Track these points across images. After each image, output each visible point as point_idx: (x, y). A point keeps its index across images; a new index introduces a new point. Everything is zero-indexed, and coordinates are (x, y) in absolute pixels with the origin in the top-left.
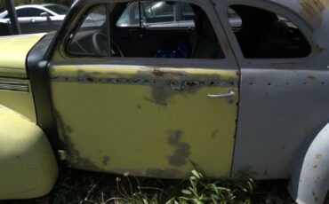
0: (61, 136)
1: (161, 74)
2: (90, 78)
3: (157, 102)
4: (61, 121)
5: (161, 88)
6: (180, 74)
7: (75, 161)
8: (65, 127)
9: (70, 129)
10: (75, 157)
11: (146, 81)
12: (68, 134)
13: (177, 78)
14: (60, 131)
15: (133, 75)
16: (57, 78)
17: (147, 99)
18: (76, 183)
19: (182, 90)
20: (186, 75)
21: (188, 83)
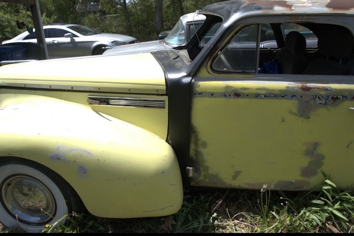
0: (192, 152)
1: (309, 89)
2: (237, 94)
3: (301, 116)
4: (196, 136)
5: (306, 101)
6: (326, 89)
7: (201, 178)
8: (200, 143)
9: (204, 145)
10: (203, 174)
11: (293, 96)
12: (201, 149)
13: (323, 93)
14: (192, 147)
15: (281, 91)
16: (201, 94)
17: (292, 113)
18: (194, 201)
19: (326, 103)
20: (331, 90)
21: (332, 98)
